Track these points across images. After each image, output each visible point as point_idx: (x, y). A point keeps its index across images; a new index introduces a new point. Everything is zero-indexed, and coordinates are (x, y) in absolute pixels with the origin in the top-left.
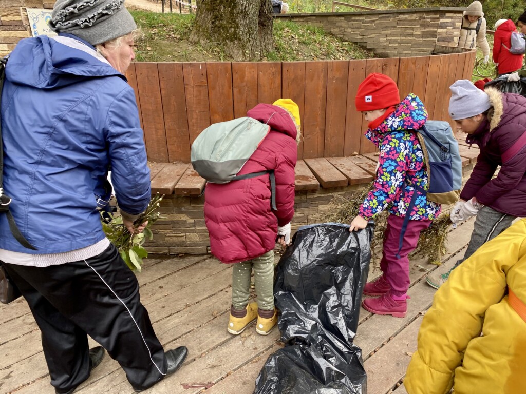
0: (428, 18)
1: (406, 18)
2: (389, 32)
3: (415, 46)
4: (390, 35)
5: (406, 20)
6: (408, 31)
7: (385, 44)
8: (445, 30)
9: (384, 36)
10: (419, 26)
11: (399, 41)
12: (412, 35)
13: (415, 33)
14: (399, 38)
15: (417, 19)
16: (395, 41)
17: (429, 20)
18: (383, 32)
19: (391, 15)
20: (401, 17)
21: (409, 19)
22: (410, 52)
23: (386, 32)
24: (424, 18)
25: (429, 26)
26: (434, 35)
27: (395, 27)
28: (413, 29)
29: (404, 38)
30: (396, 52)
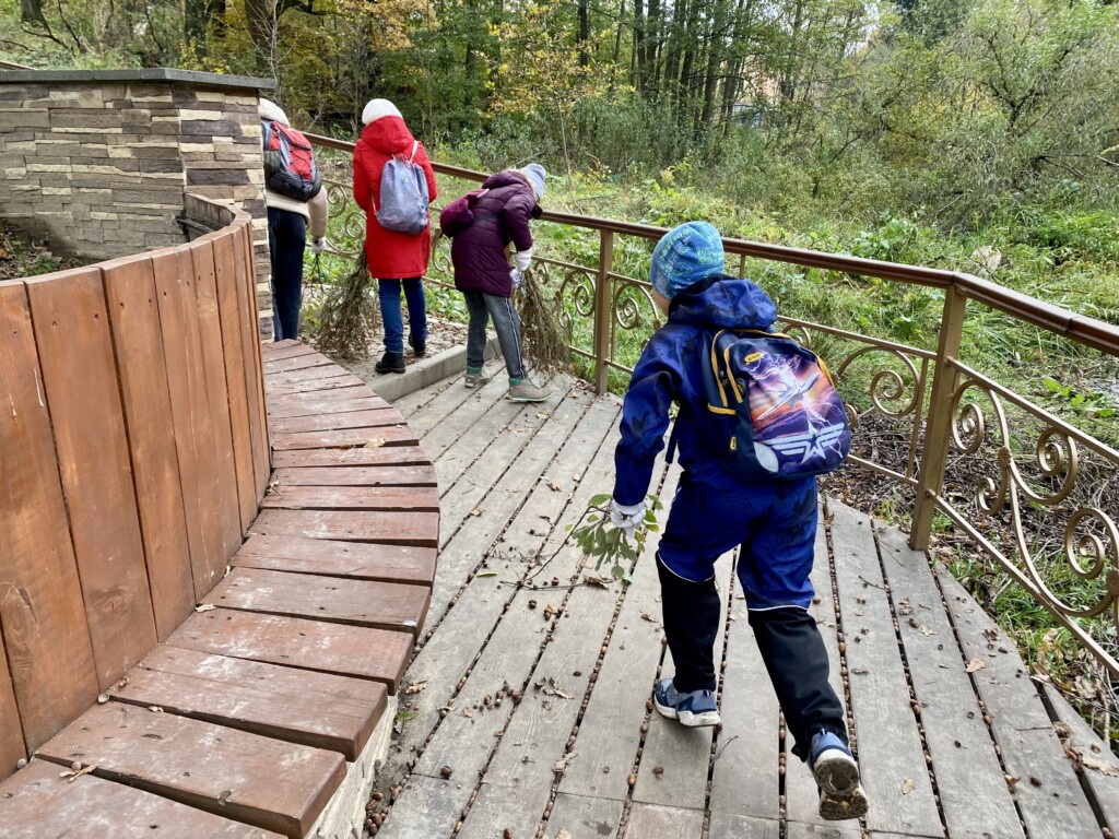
0: (142, 105)
1: (73, 101)
2: (31, 146)
3: (125, 196)
4: (36, 157)
5: (73, 108)
6: (90, 146)
7: (27, 187)
8: (206, 148)
9: (19, 162)
10: (120, 130)
11: (70, 177)
12: (105, 159)
13: (115, 153)
14: (68, 168)
15: (110, 105)
16: (58, 179)
17: (147, 112)
18: (11, 146)
19: (23, 89)
20: (56, 96)
21: (84, 104)
22: (114, 216)
23: (21, 146)
24: (131, 105)
25: (151, 132)
26: (171, 161)
27: (46, 130)
28: (103, 139)
29: (83, 168)
30: (68, 214)
